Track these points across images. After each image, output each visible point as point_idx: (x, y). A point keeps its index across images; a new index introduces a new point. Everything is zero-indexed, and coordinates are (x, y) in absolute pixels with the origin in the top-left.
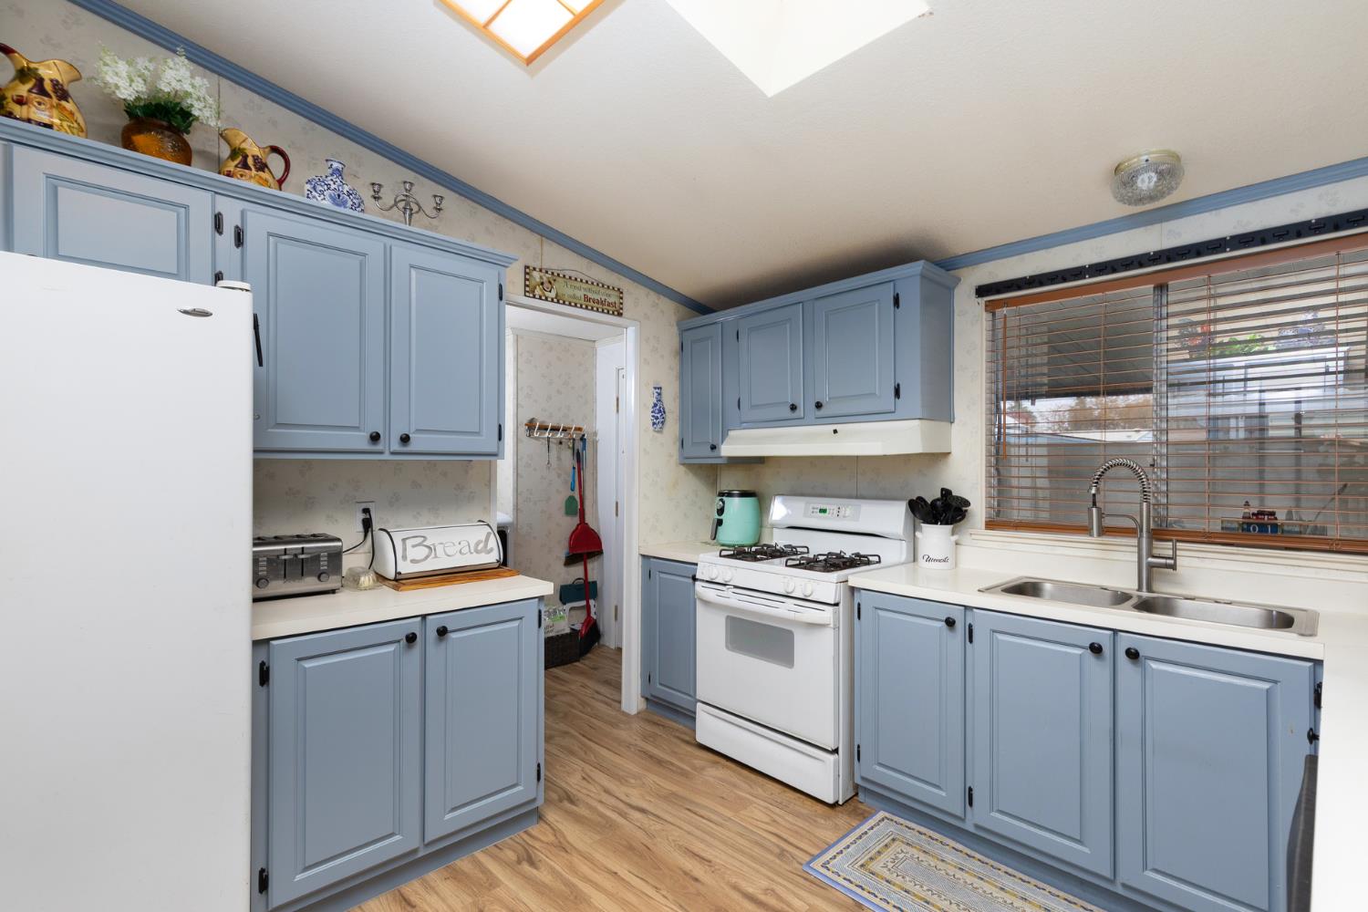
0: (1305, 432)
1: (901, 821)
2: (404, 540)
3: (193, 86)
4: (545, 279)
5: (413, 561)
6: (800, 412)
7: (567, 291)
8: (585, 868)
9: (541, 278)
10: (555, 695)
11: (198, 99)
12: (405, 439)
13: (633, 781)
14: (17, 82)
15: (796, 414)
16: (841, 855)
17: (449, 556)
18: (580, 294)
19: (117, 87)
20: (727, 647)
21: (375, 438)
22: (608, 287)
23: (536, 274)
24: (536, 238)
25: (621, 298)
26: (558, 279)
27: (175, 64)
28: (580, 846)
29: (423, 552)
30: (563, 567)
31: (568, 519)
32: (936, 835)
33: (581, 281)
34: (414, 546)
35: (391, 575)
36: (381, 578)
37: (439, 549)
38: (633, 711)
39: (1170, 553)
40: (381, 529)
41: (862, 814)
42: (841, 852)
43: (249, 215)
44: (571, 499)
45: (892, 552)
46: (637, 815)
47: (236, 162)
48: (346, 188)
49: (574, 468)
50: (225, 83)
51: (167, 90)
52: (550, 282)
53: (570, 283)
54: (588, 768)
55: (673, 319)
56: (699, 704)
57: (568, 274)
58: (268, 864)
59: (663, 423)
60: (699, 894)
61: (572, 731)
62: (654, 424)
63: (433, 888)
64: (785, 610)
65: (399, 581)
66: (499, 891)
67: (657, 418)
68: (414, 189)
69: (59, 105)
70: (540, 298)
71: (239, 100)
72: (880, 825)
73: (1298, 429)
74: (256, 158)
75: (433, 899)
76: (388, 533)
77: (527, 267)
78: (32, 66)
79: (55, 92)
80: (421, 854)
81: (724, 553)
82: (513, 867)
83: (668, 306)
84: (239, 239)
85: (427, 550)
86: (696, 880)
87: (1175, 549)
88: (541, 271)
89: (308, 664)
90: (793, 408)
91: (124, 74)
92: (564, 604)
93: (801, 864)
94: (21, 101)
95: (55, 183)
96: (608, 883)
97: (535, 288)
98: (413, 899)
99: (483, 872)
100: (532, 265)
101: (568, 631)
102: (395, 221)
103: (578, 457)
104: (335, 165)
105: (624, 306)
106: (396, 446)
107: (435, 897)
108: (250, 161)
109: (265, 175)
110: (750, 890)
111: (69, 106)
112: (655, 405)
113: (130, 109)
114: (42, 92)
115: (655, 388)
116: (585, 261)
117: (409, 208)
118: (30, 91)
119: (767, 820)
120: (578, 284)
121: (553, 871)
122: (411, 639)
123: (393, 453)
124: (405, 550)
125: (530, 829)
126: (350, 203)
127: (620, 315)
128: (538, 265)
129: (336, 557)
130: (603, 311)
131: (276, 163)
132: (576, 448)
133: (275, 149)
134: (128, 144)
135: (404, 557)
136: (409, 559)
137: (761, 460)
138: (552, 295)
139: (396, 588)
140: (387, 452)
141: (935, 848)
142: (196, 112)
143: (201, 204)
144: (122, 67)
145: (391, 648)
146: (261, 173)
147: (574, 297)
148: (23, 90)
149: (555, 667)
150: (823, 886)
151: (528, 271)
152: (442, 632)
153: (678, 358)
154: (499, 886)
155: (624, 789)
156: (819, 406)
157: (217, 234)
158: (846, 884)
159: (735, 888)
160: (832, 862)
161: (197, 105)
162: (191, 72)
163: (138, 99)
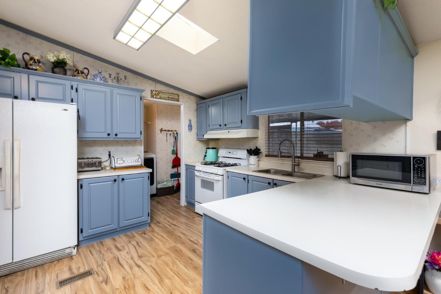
2: (117, 159)
3: (67, 57)
4: (156, 93)
5: (119, 164)
6: (222, 127)
7: (163, 96)
8: (156, 235)
9: (155, 93)
10: (165, 202)
11: (68, 59)
12: (116, 135)
13: (176, 220)
14: (30, 60)
15: (221, 127)
17: (128, 163)
18: (167, 96)
19: (50, 59)
20: (201, 187)
21: (109, 135)
22: (175, 94)
23: (154, 92)
24: (154, 83)
25: (179, 97)
26: (160, 93)
27: (63, 52)
28: (157, 231)
29: (122, 162)
30: (171, 169)
31: (173, 155)
33: (167, 93)
34: (119, 160)
35: (114, 167)
36: (112, 168)
37: (126, 161)
38: (183, 205)
40: (113, 156)
43: (79, 85)
44: (174, 150)
45: (243, 163)
46: (173, 226)
47: (76, 72)
48: (102, 76)
49: (174, 142)
50: (75, 53)
51: (61, 58)
52: (158, 94)
53: (163, 94)
54: (166, 217)
55: (195, 102)
56: (196, 202)
57: (163, 91)
58: (82, 227)
59: (191, 129)
60: (180, 240)
61: (166, 209)
62: (189, 130)
63: (121, 238)
64: (212, 177)
65: (115, 169)
66: (135, 239)
67: (189, 128)
68: (119, 74)
69: (38, 65)
70: (155, 98)
71: (78, 57)
74: (81, 71)
75: (120, 239)
76: (114, 157)
77: (151, 90)
78: (33, 57)
79: (38, 62)
80: (118, 230)
81: (202, 163)
82: (140, 235)
83: (193, 98)
84: (77, 91)
85: (123, 161)
86: (181, 238)
88: (155, 91)
89: (91, 185)
90: (220, 126)
91: (52, 56)
92: (172, 179)
94: (31, 65)
95: (38, 82)
96: (160, 238)
97: (154, 96)
98: (116, 239)
99: (133, 235)
100: (153, 90)
101: (171, 186)
102: (115, 83)
103: (176, 139)
104: (100, 71)
105: (180, 99)
106: (114, 136)
107: (121, 239)
108: (80, 72)
109: (83, 75)
110: (192, 240)
111: (41, 64)
112: (189, 125)
113: (53, 63)
114: (35, 62)
115: (189, 120)
116: (168, 88)
117: (118, 80)
118: (33, 62)
120: (166, 94)
121: (149, 235)
122: (115, 180)
123: (113, 138)
124: (117, 161)
125: (146, 228)
126: (103, 80)
127: (178, 101)
128: (154, 90)
129: (100, 163)
130: (173, 100)
131: (86, 71)
132: (175, 136)
133: (86, 68)
134: (53, 72)
135: (117, 163)
136: (118, 163)
137: (218, 139)
138: (159, 97)
139: (114, 170)
140: (112, 138)
142: (67, 62)
143: (68, 84)
144: (52, 55)
145: (110, 182)
146: (82, 75)
147: (165, 97)
148: (31, 62)
149: (167, 195)
151: (152, 91)
152: (123, 179)
153: (196, 112)
154: (135, 237)
155: (173, 221)
156: (225, 125)
157: (72, 90)
159: (189, 239)
161: (68, 61)
162: (66, 54)
163: (55, 60)
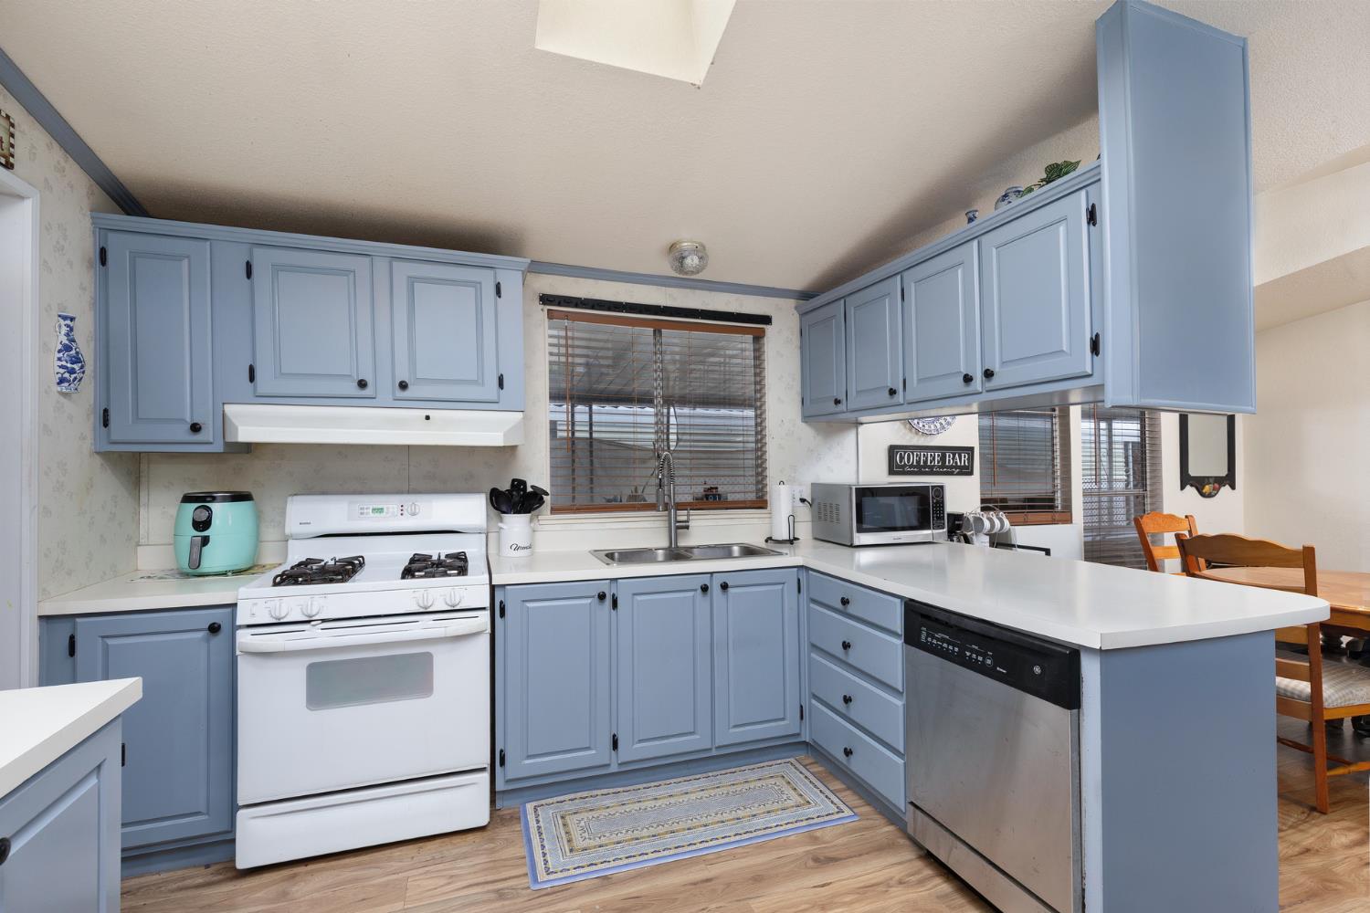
0: (595, 435)
1: (550, 801)
6: (370, 391)
15: (367, 392)
16: (548, 856)
32: (585, 794)
39: (685, 518)
41: (512, 817)
42: (544, 855)
64: (421, 630)
72: (540, 816)
73: (591, 434)
87: (688, 515)
90: (363, 384)
93: (529, 888)
119: (443, 881)
141: (591, 803)
150: (565, 888)
153: (94, 274)
156: (403, 386)
158: (578, 871)
160: (550, 865)
